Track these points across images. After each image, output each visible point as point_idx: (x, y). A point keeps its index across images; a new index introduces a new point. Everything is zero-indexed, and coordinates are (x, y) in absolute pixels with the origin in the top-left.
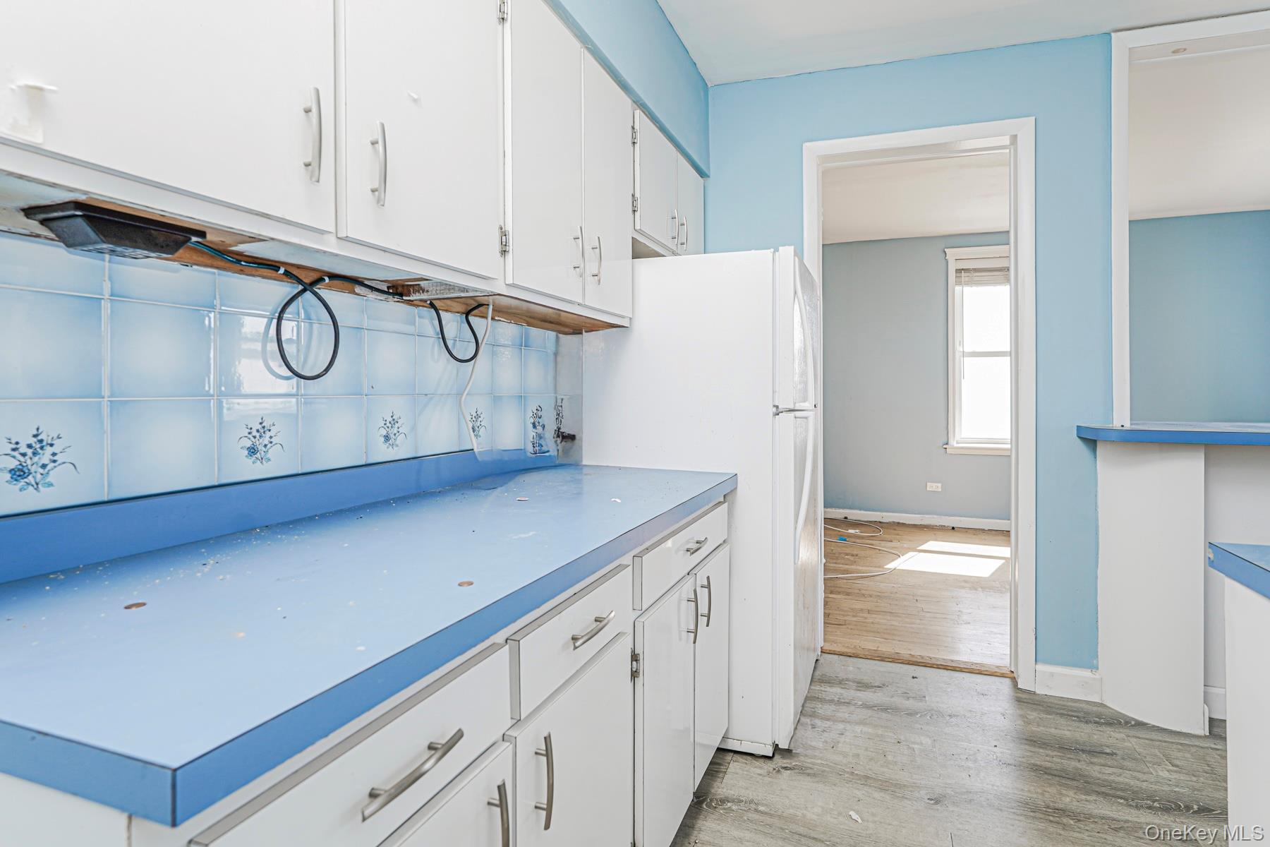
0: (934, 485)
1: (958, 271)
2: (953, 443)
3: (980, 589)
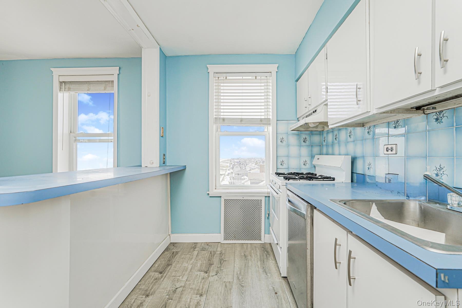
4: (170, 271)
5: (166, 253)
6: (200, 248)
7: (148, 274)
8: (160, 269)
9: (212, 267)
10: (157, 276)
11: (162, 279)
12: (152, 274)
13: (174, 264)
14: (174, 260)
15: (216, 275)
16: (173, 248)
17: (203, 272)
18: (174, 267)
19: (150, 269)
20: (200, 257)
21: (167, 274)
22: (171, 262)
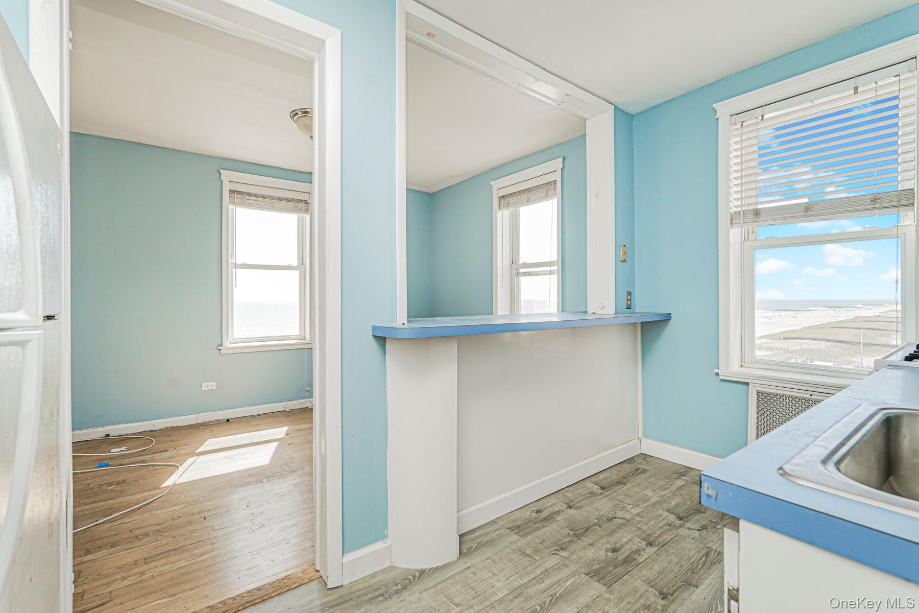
0: (209, 384)
1: (231, 192)
2: (227, 344)
3: (265, 480)
4: (619, 491)
5: (626, 465)
6: (693, 479)
7: (583, 482)
8: (604, 484)
9: (698, 517)
10: (595, 490)
11: (600, 497)
12: (589, 485)
13: (629, 485)
14: (633, 480)
15: (699, 530)
16: (641, 463)
17: (674, 516)
18: (627, 489)
19: (590, 478)
20: (684, 492)
21: (610, 494)
22: (626, 480)
